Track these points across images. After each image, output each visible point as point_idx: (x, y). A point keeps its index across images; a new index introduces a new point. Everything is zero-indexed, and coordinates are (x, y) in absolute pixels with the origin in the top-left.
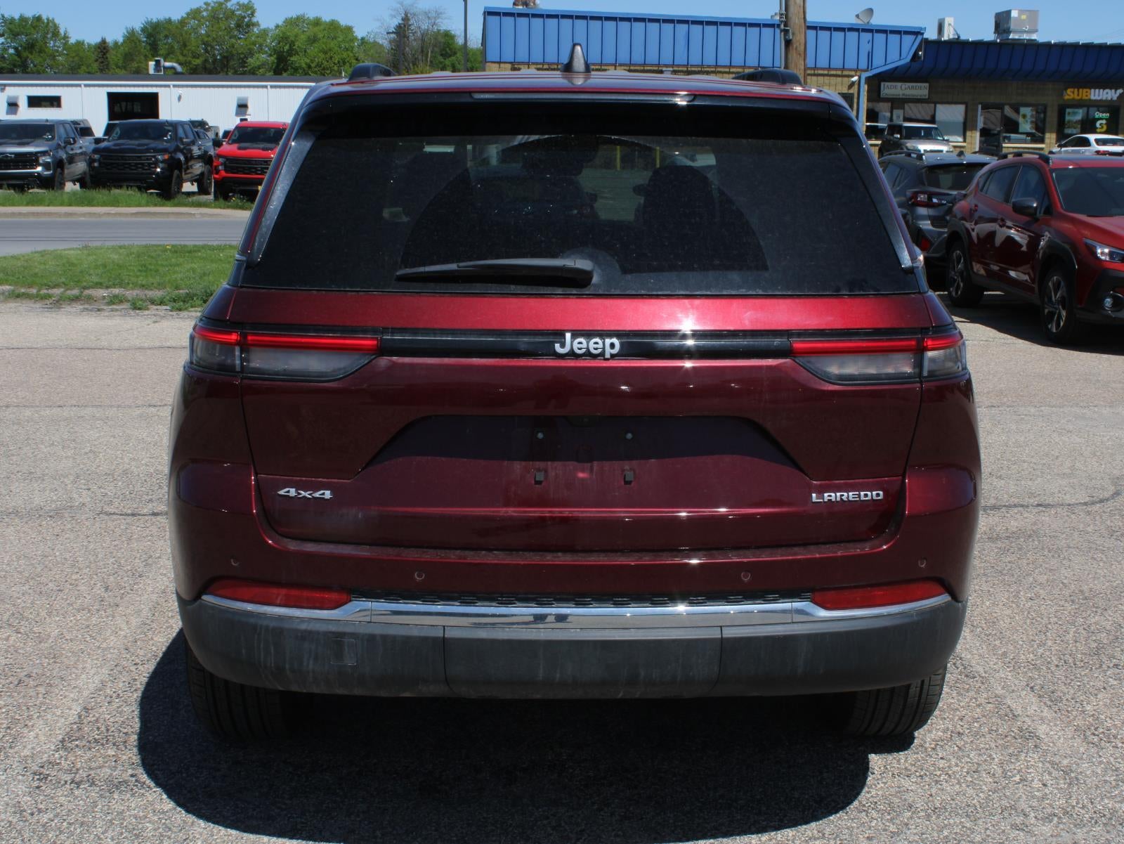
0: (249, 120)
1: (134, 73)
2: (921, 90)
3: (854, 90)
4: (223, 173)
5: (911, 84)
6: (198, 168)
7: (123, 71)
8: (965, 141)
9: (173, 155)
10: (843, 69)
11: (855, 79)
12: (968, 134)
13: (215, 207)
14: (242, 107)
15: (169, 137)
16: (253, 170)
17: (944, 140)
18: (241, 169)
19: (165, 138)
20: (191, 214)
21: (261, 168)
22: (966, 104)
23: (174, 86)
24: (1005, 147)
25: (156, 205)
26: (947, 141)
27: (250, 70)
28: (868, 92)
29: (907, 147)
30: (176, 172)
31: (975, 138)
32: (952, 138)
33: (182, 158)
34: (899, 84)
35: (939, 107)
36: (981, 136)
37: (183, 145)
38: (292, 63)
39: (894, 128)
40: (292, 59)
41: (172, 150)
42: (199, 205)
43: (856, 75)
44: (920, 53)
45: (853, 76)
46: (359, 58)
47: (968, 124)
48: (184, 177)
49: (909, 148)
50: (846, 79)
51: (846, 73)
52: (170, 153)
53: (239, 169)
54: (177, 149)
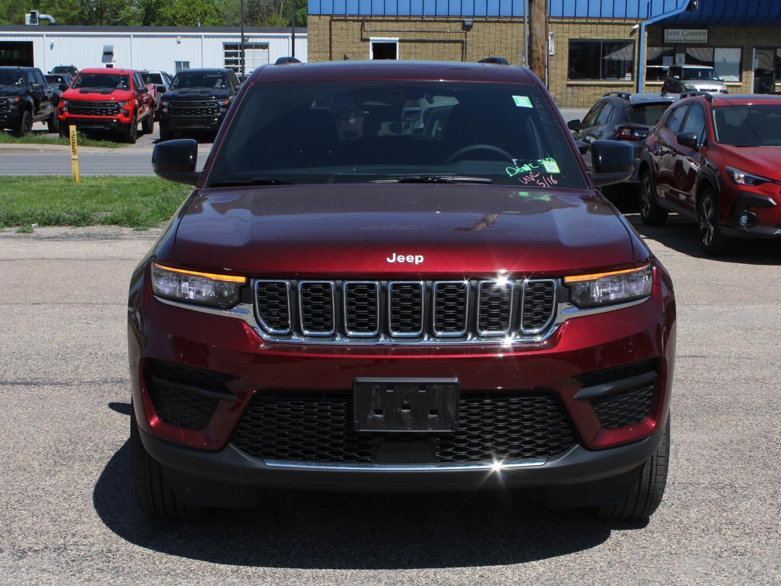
0: (114, 67)
1: (17, 24)
2: (701, 35)
3: (635, 37)
4: (67, 114)
5: (691, 31)
6: (49, 109)
7: (7, 22)
8: (741, 80)
9: (23, 98)
10: (626, 18)
11: (637, 26)
12: (744, 74)
13: (59, 144)
14: (108, 54)
15: (20, 82)
16: (93, 111)
17: (719, 80)
18: (83, 111)
19: (17, 83)
20: (36, 149)
21: (100, 109)
22: (742, 48)
23: (47, 36)
24: (777, 86)
25: (6, 142)
26: (722, 81)
27: (122, 21)
28: (648, 38)
29: (685, 87)
30: (26, 113)
31: (750, 77)
32: (726, 78)
33: (31, 101)
34: (681, 31)
35: (718, 50)
36: (755, 76)
37: (33, 89)
38: (159, 14)
39: (676, 70)
40: (159, 10)
41: (23, 93)
42: (45, 142)
43: (637, 24)
44: (695, 3)
45: (634, 25)
46: (219, 10)
47: (744, 65)
48: (34, 117)
49: (687, 88)
50: (628, 27)
51: (628, 21)
52: (21, 96)
53: (81, 110)
54: (28, 93)
